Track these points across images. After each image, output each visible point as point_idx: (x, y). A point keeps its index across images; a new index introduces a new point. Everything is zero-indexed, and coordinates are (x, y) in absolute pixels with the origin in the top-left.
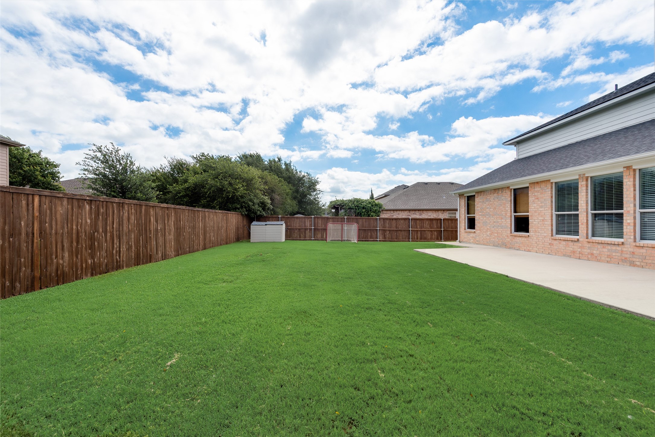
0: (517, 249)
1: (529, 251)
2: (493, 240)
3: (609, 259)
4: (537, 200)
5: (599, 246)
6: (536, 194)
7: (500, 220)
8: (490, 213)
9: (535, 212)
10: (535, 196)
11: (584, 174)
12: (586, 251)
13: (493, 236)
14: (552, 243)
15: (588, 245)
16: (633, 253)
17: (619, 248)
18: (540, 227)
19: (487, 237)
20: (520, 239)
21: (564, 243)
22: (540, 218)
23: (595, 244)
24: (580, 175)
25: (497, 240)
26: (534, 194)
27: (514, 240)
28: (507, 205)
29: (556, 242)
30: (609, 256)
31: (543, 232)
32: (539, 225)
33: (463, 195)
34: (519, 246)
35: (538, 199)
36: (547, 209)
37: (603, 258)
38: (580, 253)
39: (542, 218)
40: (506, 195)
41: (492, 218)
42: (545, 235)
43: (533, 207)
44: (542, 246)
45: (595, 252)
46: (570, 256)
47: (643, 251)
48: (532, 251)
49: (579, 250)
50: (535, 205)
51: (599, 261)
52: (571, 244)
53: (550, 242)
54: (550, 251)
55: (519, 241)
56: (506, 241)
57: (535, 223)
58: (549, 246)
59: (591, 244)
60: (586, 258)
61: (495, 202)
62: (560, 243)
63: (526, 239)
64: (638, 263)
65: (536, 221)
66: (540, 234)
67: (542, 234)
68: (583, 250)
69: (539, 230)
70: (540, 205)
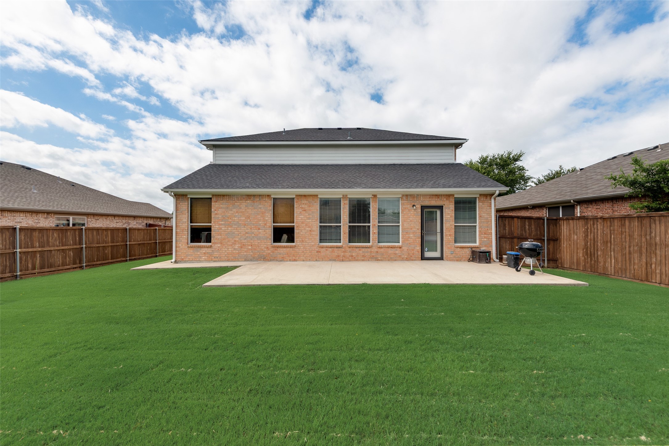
0: (281, 260)
1: (295, 260)
2: (245, 254)
3: (363, 258)
4: (304, 212)
5: (357, 250)
6: (303, 206)
7: (256, 231)
8: (240, 222)
9: (303, 223)
10: (302, 208)
12: (348, 254)
13: (246, 250)
14: (319, 250)
15: (349, 250)
16: (377, 252)
17: (369, 250)
18: (307, 237)
19: (234, 251)
20: (284, 249)
21: (330, 249)
22: (307, 229)
23: (354, 248)
24: (343, 195)
25: (252, 253)
26: (301, 206)
27: (276, 252)
28: (267, 214)
29: (324, 249)
30: (363, 256)
31: (311, 241)
32: (307, 235)
33: (186, 195)
34: (283, 257)
35: (305, 210)
36: (315, 220)
37: (359, 258)
38: (344, 256)
39: (309, 229)
40: (266, 204)
41: (243, 229)
42: (313, 244)
43: (300, 219)
44: (309, 254)
45: (354, 254)
46: (335, 260)
47: (382, 250)
48: (299, 260)
49: (342, 254)
50: (302, 216)
51: (357, 260)
52: (336, 249)
53: (317, 250)
54: (317, 258)
55: (282, 252)
56: (265, 254)
57: (302, 233)
58: (317, 254)
59: (351, 248)
60: (348, 260)
61: (248, 210)
62: (327, 250)
63: (291, 249)
64: (380, 258)
65: (303, 231)
66: (307, 243)
67: (309, 244)
68: (345, 254)
69: (307, 239)
70: (308, 216)
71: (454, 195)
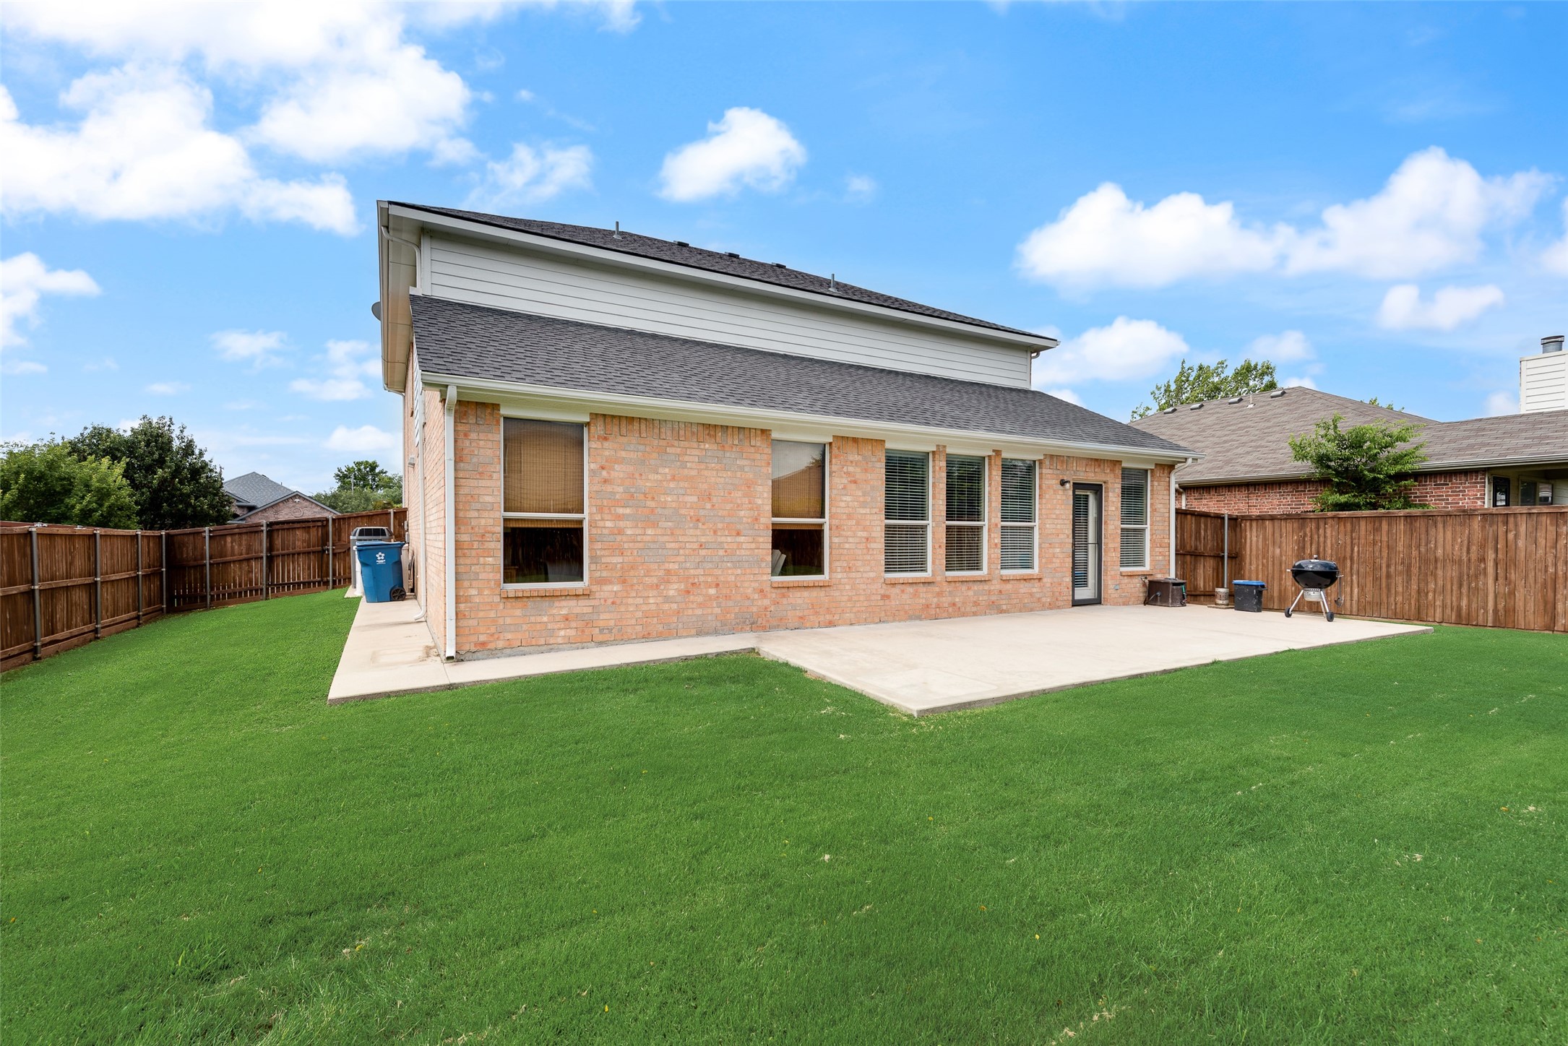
0: (797, 625)
1: (831, 624)
2: (699, 612)
3: (974, 609)
4: (853, 486)
5: (964, 587)
6: (851, 469)
7: (729, 539)
8: (683, 512)
9: (850, 517)
10: (848, 473)
11: (945, 447)
12: (946, 600)
13: (700, 599)
14: (888, 593)
15: (947, 588)
16: (1000, 591)
17: (986, 587)
18: (861, 558)
19: (666, 607)
20: (806, 594)
21: (910, 589)
22: (860, 534)
23: (957, 584)
24: (938, 446)
25: (717, 611)
26: (845, 469)
27: (785, 601)
28: (760, 489)
29: (896, 590)
30: (976, 604)
31: (868, 568)
32: (859, 552)
34: (801, 618)
35: (855, 482)
36: (877, 510)
37: (968, 609)
38: (938, 606)
39: (865, 534)
40: (758, 456)
41: (691, 532)
42: (872, 575)
43: (843, 504)
44: (865, 604)
45: (957, 600)
46: (919, 618)
47: (1009, 586)
48: (840, 622)
49: (935, 600)
50: (848, 498)
51: (964, 615)
52: (922, 589)
53: (882, 592)
54: (883, 614)
55: (800, 601)
56: (755, 609)
57: (847, 546)
58: (881, 603)
59: (953, 584)
60: (945, 615)
61: (706, 473)
62: (903, 591)
63: (822, 593)
64: (1004, 607)
65: (851, 540)
66: (859, 575)
67: (865, 575)
68: (941, 599)
69: (859, 563)
70: (861, 499)
71: (1121, 462)
